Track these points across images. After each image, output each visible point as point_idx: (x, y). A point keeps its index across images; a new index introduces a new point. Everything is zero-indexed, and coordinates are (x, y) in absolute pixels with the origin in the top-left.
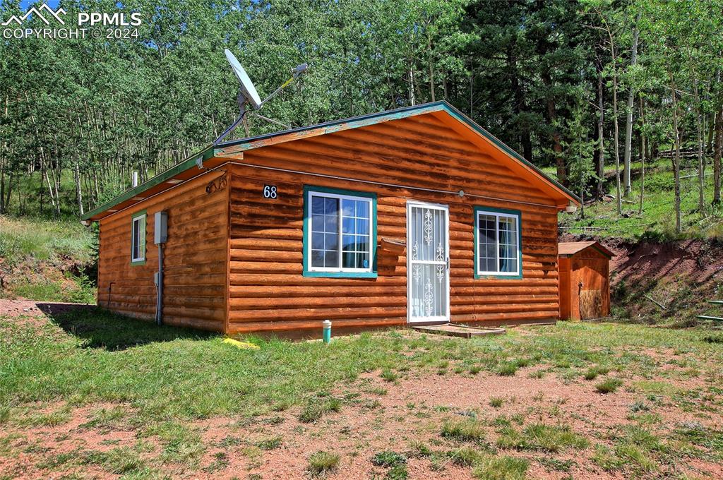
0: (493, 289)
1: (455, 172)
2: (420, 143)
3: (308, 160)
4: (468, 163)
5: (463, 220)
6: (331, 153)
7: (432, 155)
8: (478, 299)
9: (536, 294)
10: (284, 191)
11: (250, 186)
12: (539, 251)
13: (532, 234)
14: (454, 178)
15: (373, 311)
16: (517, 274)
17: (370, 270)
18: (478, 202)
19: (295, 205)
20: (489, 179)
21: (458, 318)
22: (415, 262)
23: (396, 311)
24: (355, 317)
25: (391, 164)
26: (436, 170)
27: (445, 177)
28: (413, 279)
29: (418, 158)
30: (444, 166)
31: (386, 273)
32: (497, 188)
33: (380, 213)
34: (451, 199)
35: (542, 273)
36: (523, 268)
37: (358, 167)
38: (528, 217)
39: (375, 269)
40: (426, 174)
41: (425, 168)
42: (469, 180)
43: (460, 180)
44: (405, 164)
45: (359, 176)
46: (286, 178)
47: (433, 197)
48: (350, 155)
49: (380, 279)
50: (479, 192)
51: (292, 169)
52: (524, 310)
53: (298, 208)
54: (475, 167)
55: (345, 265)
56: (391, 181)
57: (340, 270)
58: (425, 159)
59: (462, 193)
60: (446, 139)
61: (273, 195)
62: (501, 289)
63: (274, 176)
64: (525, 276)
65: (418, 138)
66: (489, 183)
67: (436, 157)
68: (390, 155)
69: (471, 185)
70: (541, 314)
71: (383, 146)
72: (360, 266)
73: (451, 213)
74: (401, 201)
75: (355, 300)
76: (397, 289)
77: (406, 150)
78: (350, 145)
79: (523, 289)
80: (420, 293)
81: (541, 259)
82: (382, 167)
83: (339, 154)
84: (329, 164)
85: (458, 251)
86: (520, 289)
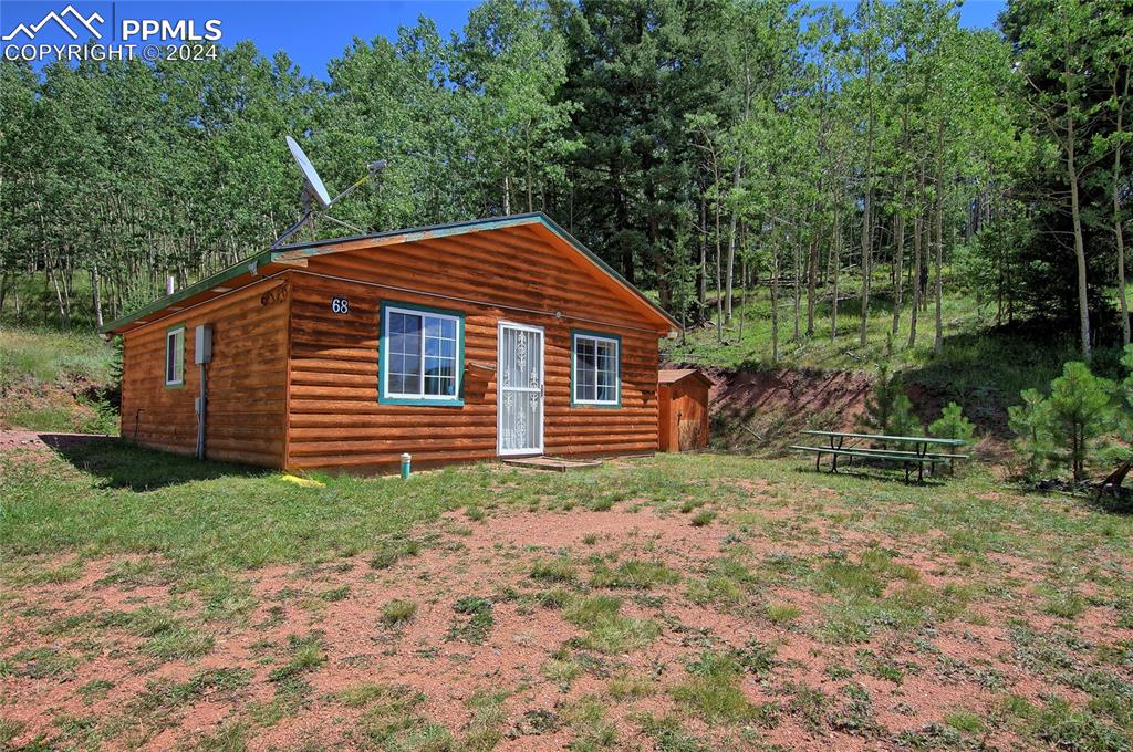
0: (590, 419)
1: (552, 292)
2: (514, 257)
3: (386, 271)
4: (566, 282)
5: (559, 343)
6: (412, 264)
7: (527, 272)
8: (575, 429)
9: (634, 424)
10: (357, 306)
11: (315, 298)
12: (639, 379)
13: (632, 361)
14: (551, 297)
15: (458, 443)
16: (616, 402)
17: (455, 397)
18: (576, 325)
19: (369, 322)
20: (588, 300)
21: (552, 450)
22: (505, 388)
23: (484, 443)
24: (438, 450)
25: (482, 279)
26: (530, 288)
27: (541, 296)
28: (504, 408)
29: (511, 274)
30: (540, 283)
31: (473, 401)
32: (596, 311)
33: (467, 333)
34: (547, 321)
35: (642, 402)
36: (621, 396)
37: (444, 281)
38: (629, 342)
39: (461, 396)
40: (520, 292)
41: (520, 285)
42: (566, 301)
43: (556, 300)
44: (497, 280)
45: (444, 292)
46: (359, 290)
47: (527, 318)
48: (435, 268)
49: (467, 408)
50: (577, 314)
51: (367, 280)
52: (622, 442)
53: (374, 325)
54: (574, 287)
55: (427, 392)
56: (480, 298)
57: (422, 396)
58: (520, 275)
59: (559, 315)
60: (543, 255)
61: (344, 309)
62: (599, 419)
63: (346, 287)
64: (624, 405)
65: (512, 252)
66: (588, 304)
67: (531, 273)
68: (480, 270)
69: (569, 306)
70: (639, 445)
71: (472, 258)
72: (445, 392)
73: (546, 336)
74: (492, 321)
75: (439, 431)
76: (485, 419)
77: (499, 265)
78: (435, 257)
79: (622, 419)
80: (512, 421)
81: (640, 387)
82: (472, 282)
83: (421, 265)
84: (410, 276)
85: (554, 378)
86: (619, 419)
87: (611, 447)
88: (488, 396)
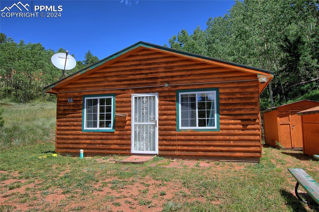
0: (192, 137)
1: (162, 75)
3: (85, 85)
4: (172, 67)
5: (169, 99)
6: (94, 80)
7: (147, 69)
8: (180, 143)
9: (234, 140)
10: (76, 99)
11: (64, 99)
13: (230, 101)
14: (162, 78)
15: (112, 147)
16: (215, 127)
17: (111, 128)
18: (180, 88)
19: (79, 104)
20: (189, 73)
22: (136, 123)
23: (125, 147)
24: (104, 149)
25: (123, 79)
26: (149, 76)
27: (157, 78)
28: (135, 132)
29: (138, 72)
30: (155, 73)
31: (120, 129)
32: (196, 77)
33: (117, 102)
34: (160, 89)
35: (241, 127)
36: (219, 124)
37: (106, 84)
39: (114, 127)
40: (143, 79)
41: (143, 76)
42: (173, 77)
44: (131, 77)
45: (107, 88)
46: (76, 94)
47: (148, 90)
48: (102, 79)
49: (116, 133)
50: (181, 82)
51: (78, 90)
52: (221, 151)
53: (81, 105)
54: (178, 69)
55: (100, 127)
56: (123, 87)
57: (98, 128)
58: (142, 72)
59: (166, 85)
60: (156, 58)
61: (71, 101)
62: (200, 137)
63: (72, 94)
64: (222, 129)
65: (138, 63)
66: (189, 75)
67: (149, 69)
68: (122, 75)
69: (175, 79)
70: (238, 154)
71: (118, 71)
72: (107, 126)
73: (160, 97)
74: (128, 95)
75: (105, 142)
76: (125, 137)
77: (131, 70)
78: (102, 75)
79: (221, 137)
80: (139, 137)
81: (239, 117)
82: (118, 81)
83: (97, 80)
84: (93, 85)
85: (165, 117)
86: (217, 137)
87: (210, 154)
88: (126, 127)
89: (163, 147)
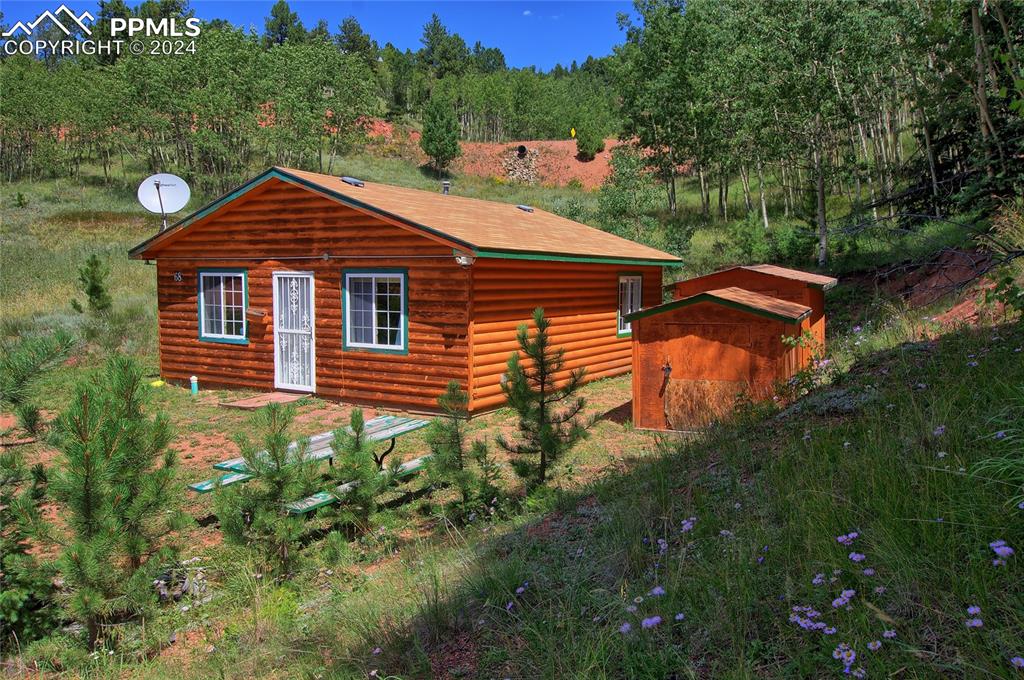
0: (366, 364)
1: (319, 234)
2: (284, 211)
3: (199, 248)
4: (334, 220)
5: (330, 285)
6: (213, 238)
7: (295, 221)
8: (348, 373)
9: (429, 375)
10: (186, 275)
11: (168, 274)
12: (436, 319)
13: (426, 297)
14: (320, 240)
15: (246, 374)
16: (402, 347)
17: (243, 337)
18: (348, 264)
19: (192, 284)
20: (362, 234)
21: (325, 391)
22: (283, 330)
23: (265, 376)
24: (235, 377)
25: (258, 238)
26: (300, 235)
27: (310, 241)
28: (281, 347)
29: (282, 226)
30: (309, 229)
31: (257, 340)
32: (372, 244)
33: (250, 285)
34: (317, 265)
35: (443, 348)
36: (408, 340)
37: (232, 246)
38: (421, 275)
39: (246, 336)
40: (291, 241)
41: (289, 235)
42: (336, 240)
43: (325, 242)
44: (270, 236)
45: (233, 254)
46: (187, 264)
47: (297, 265)
48: (226, 238)
49: (252, 346)
50: (348, 252)
51: (189, 256)
52: (410, 394)
53: (195, 286)
54: (344, 224)
55: (227, 332)
56: (258, 254)
57: (224, 335)
58: (289, 226)
59: (326, 256)
61: (180, 279)
62: (378, 365)
63: (180, 264)
64: (412, 351)
65: (280, 206)
66: (362, 239)
67: (299, 221)
68: (255, 230)
69: (340, 245)
71: (250, 222)
72: (238, 333)
73: (317, 279)
74: (268, 272)
75: (235, 363)
76: (265, 356)
77: (270, 222)
78: (225, 228)
79: (410, 367)
80: (286, 359)
81: (440, 329)
82: (251, 242)
83: (218, 238)
84: (212, 248)
85: (325, 320)
86: (405, 367)
87: (393, 397)
88: (266, 337)
89: (324, 380)
